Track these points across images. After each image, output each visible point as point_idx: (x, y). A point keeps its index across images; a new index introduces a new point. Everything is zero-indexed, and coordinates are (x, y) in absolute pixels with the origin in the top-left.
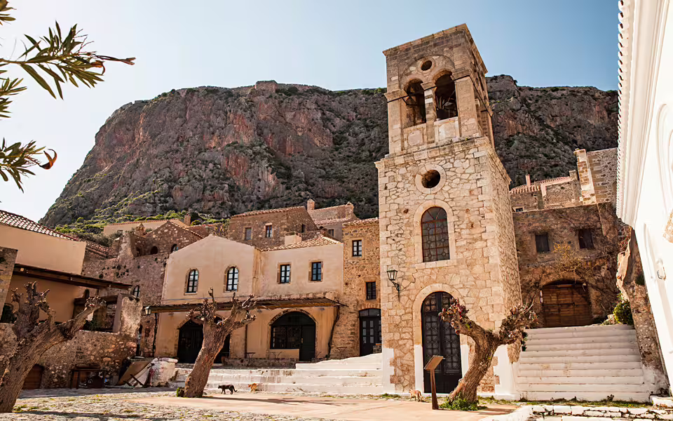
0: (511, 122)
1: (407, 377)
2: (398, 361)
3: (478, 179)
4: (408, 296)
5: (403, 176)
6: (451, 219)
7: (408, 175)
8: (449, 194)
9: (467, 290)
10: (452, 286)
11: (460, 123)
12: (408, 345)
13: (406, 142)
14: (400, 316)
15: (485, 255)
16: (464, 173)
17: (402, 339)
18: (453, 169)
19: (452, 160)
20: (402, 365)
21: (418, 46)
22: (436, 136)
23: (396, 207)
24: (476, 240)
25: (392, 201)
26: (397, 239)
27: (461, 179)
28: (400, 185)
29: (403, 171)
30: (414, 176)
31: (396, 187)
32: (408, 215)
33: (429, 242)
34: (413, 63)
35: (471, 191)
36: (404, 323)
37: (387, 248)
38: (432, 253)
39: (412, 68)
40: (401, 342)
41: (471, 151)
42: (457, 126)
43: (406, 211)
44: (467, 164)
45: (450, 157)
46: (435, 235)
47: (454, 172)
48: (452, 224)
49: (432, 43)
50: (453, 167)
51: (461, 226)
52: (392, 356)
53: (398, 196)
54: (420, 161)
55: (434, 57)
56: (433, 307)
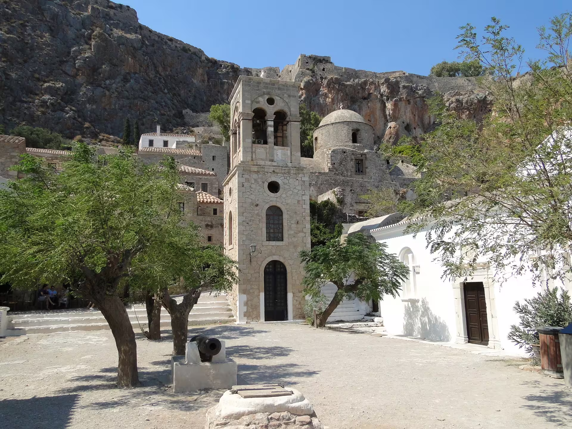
0: (130, 59)
1: (255, 313)
2: (249, 303)
3: (303, 195)
4: (257, 262)
5: (255, 180)
6: (285, 216)
7: (259, 180)
8: (285, 200)
9: (293, 261)
10: (285, 258)
11: (291, 153)
12: (256, 293)
13: (254, 154)
14: (251, 274)
15: (304, 242)
16: (295, 188)
17: (252, 288)
18: (289, 184)
19: (288, 178)
20: (252, 305)
21: (266, 83)
22: (275, 156)
23: (250, 201)
24: (300, 232)
25: (247, 196)
26: (250, 223)
27: (293, 192)
28: (253, 186)
29: (255, 176)
30: (264, 183)
31: (250, 187)
32: (258, 208)
33: (270, 228)
34: (262, 95)
35: (298, 201)
36: (253, 279)
37: (243, 228)
38: (271, 235)
39: (261, 99)
40: (251, 291)
41: (300, 176)
42: (289, 154)
43: (257, 205)
44: (297, 183)
45: (287, 176)
46: (274, 224)
47: (289, 186)
48: (286, 219)
49: (276, 86)
50: (289, 183)
51: (292, 222)
52: (245, 299)
53: (252, 194)
54: (267, 172)
55: (277, 98)
56: (270, 269)
